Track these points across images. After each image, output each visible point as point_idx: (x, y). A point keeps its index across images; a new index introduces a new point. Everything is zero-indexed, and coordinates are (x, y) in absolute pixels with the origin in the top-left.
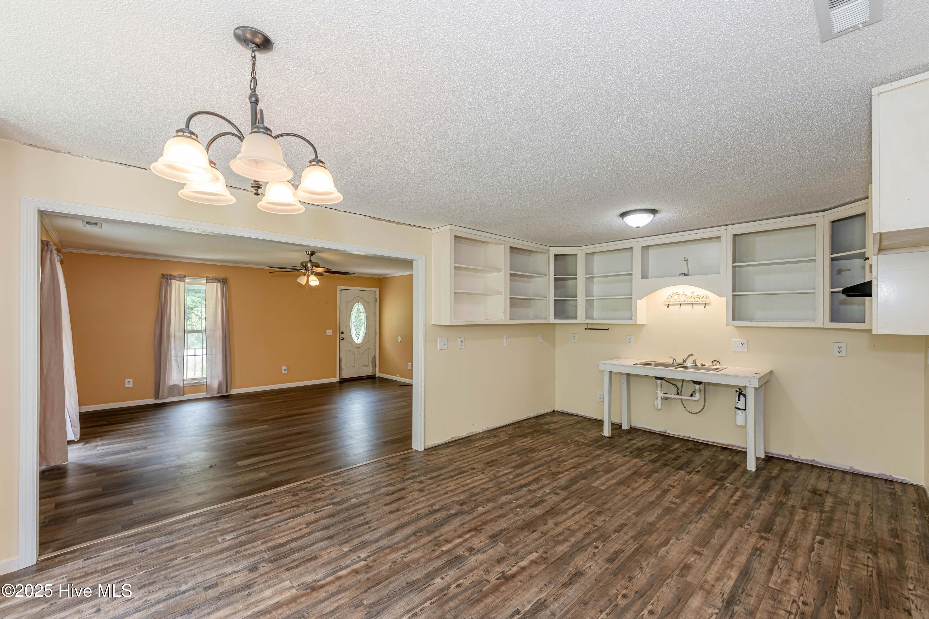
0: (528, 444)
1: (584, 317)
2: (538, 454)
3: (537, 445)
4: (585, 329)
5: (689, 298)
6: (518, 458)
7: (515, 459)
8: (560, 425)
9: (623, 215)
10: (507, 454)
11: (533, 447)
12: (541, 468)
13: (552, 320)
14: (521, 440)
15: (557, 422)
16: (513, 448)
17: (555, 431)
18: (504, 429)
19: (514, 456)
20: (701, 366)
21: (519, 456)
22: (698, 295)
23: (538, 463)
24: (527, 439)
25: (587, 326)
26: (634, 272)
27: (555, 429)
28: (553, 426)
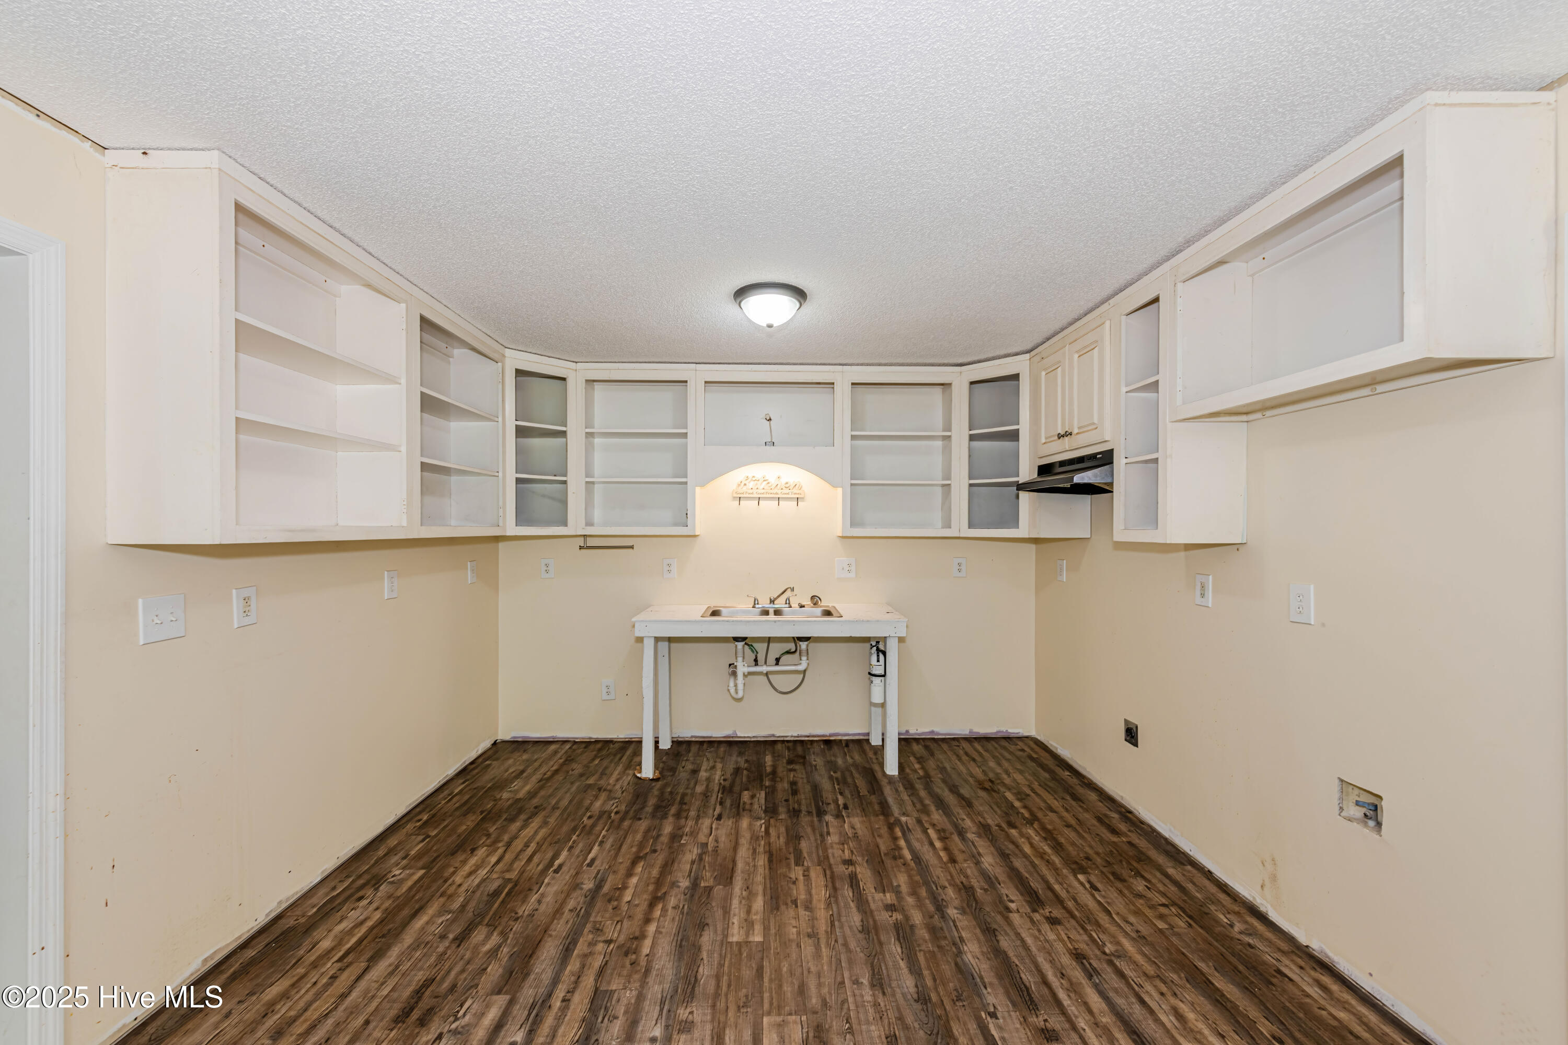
0: (491, 871)
1: (583, 522)
2: (543, 895)
3: (518, 865)
4: (581, 548)
5: (773, 487)
6: (495, 939)
7: (487, 947)
8: (534, 779)
9: (741, 293)
10: (451, 936)
11: (513, 875)
12: (581, 947)
13: (512, 529)
14: (464, 862)
15: (523, 772)
16: (456, 905)
17: (535, 801)
18: (392, 842)
19: (478, 935)
20: (798, 608)
21: (492, 926)
22: (787, 483)
23: (561, 928)
24: (481, 852)
25: (585, 541)
26: (690, 431)
27: (532, 795)
28: (521, 788)
